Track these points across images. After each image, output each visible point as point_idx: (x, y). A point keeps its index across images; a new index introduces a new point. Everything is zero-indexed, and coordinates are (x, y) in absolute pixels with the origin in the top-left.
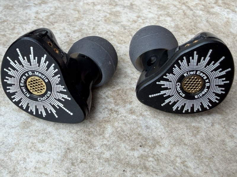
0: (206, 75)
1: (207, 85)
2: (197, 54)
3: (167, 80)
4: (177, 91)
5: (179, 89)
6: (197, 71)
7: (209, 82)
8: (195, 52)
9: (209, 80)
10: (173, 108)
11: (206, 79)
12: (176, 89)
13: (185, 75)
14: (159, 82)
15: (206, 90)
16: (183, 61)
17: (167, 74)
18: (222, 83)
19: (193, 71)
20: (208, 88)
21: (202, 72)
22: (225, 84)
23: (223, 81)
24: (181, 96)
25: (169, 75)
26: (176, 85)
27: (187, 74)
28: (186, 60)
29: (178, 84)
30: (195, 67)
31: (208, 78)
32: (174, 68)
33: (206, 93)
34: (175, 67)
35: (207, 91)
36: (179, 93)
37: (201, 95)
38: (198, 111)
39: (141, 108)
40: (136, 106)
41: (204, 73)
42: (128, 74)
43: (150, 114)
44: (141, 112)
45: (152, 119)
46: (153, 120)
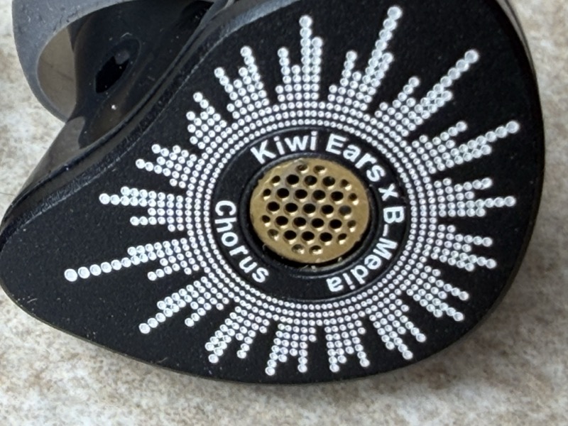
0: (383, 161)
1: (394, 215)
2: (316, 32)
3: (158, 183)
4: (224, 251)
5: (230, 237)
6: (324, 134)
7: (402, 200)
8: (306, 22)
9: (401, 189)
10: (209, 346)
11: (384, 183)
12: (217, 237)
13: (260, 154)
14: (116, 191)
15: (385, 247)
16: (243, 72)
17: (156, 148)
18: (479, 209)
19: (303, 132)
20: (400, 233)
21: (353, 140)
22: (491, 212)
23: (481, 194)
24: (247, 278)
25: (166, 152)
26: (213, 216)
27: (272, 147)
28: (254, 69)
29: (226, 210)
30: (312, 111)
31: (392, 176)
32: (191, 115)
33: (387, 265)
34: (198, 110)
35: (396, 253)
36: (234, 262)
37: (360, 273)
38: (351, 369)
39: (41, 340)
40: (21, 329)
41: (366, 148)
42: (12, 143)
43: (90, 381)
44: (38, 365)
45: (94, 408)
46: (99, 415)
